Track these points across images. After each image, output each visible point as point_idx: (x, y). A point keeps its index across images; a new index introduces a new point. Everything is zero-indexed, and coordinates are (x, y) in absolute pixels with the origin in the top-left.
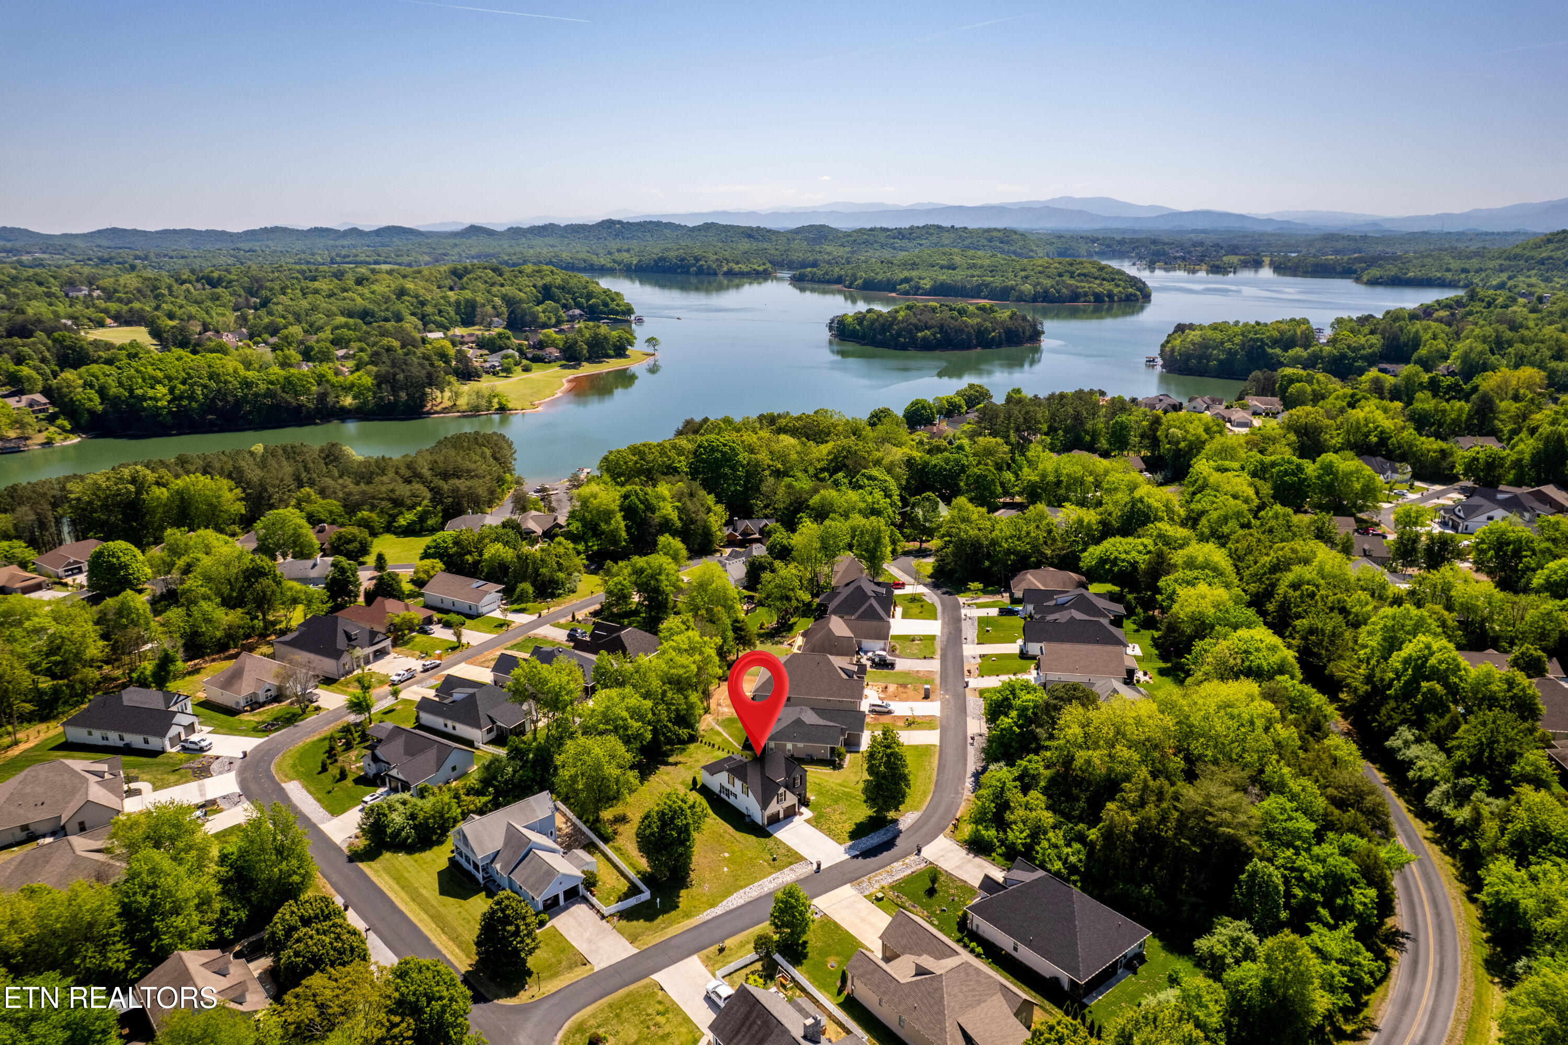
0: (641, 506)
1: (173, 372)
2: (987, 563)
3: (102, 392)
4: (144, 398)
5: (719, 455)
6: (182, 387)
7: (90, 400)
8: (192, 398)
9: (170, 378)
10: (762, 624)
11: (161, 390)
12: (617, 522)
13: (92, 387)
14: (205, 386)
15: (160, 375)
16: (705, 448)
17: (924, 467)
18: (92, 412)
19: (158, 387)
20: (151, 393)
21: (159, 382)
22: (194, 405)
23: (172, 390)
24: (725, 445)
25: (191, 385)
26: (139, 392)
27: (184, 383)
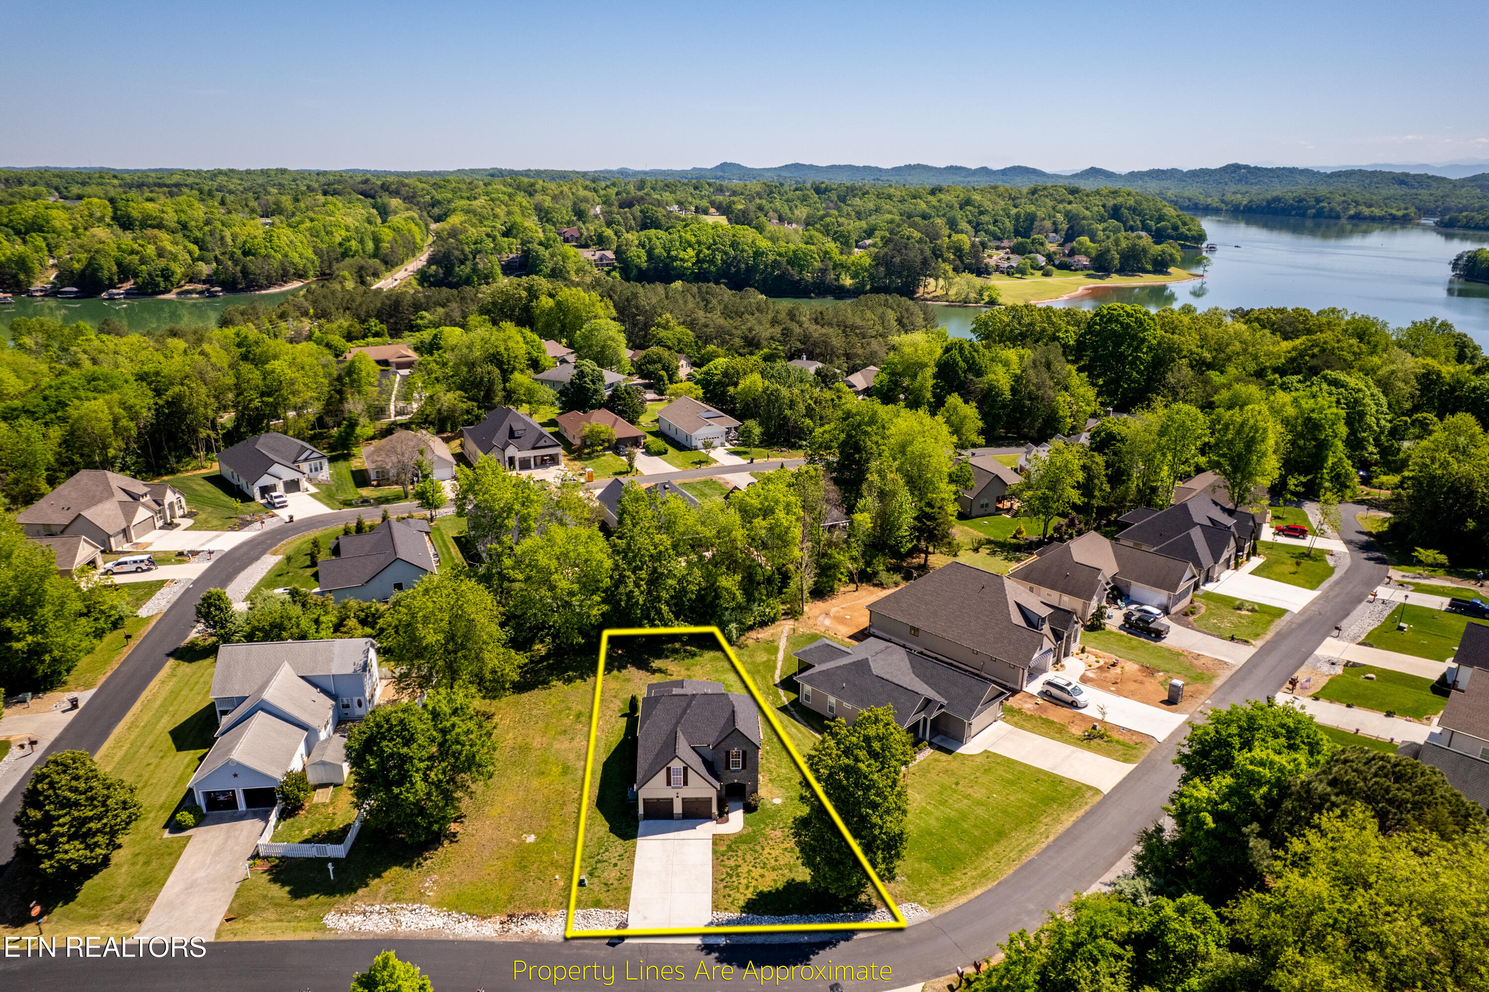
0: (962, 364)
1: (703, 239)
2: (1471, 524)
3: (650, 253)
4: (675, 259)
5: (1118, 328)
6: (707, 252)
7: (639, 257)
8: (712, 262)
9: (699, 243)
10: (1019, 532)
11: (691, 252)
12: (925, 379)
13: (644, 247)
14: (726, 253)
15: (693, 240)
16: (1102, 317)
17: (1453, 389)
18: (640, 269)
19: (689, 250)
20: (682, 254)
21: (690, 246)
22: (713, 268)
23: (697, 255)
24: (1129, 315)
25: (714, 251)
26: (673, 253)
27: (708, 249)
